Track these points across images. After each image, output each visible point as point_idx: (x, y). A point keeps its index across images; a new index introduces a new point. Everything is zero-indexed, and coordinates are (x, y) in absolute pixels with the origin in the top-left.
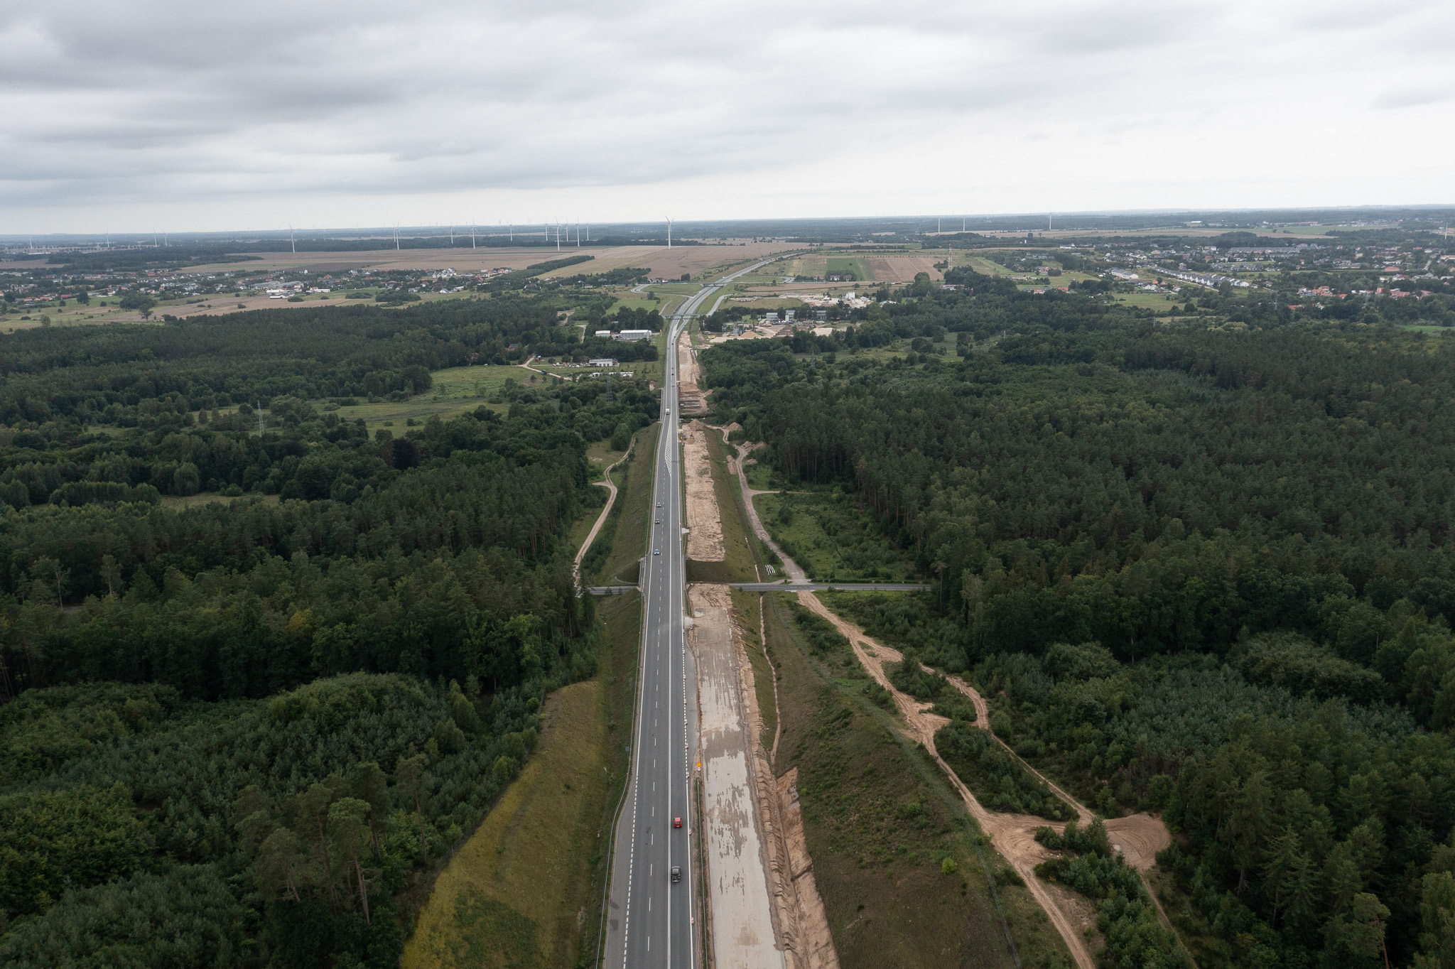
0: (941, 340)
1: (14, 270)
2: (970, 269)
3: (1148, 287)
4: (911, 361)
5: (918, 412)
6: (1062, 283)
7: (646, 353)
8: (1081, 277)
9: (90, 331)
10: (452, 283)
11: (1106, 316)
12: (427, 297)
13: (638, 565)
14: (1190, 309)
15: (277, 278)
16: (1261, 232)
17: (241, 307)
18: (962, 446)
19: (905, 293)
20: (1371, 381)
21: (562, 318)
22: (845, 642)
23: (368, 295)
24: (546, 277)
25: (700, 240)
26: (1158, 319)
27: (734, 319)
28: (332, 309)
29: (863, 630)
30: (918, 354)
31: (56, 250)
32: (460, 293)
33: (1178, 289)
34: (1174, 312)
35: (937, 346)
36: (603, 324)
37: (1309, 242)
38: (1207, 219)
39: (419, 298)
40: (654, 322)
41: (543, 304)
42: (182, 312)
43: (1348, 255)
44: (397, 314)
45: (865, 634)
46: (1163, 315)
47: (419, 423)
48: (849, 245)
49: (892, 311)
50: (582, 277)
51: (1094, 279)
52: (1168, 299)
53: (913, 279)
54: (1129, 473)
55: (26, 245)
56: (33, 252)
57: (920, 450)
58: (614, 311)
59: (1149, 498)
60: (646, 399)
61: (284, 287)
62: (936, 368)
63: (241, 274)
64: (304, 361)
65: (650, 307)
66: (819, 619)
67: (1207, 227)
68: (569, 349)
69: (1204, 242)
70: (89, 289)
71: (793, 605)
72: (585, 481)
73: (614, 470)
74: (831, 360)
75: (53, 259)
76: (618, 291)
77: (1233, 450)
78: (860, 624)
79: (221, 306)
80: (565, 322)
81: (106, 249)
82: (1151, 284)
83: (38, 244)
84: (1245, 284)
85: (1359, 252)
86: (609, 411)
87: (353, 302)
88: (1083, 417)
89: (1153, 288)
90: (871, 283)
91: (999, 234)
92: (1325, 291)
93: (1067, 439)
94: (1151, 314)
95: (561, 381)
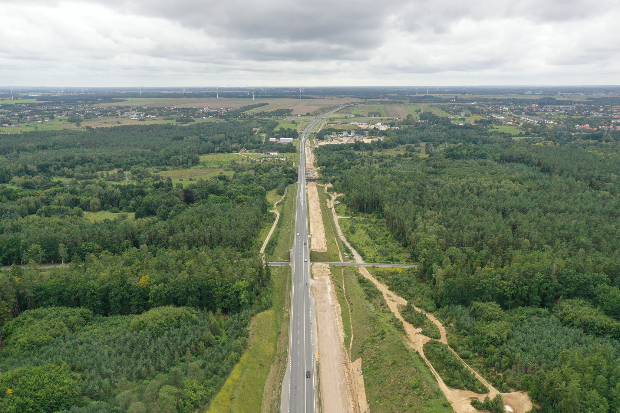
0: (419, 146)
1: (23, 103)
2: (431, 113)
3: (509, 123)
4: (406, 156)
5: (410, 183)
6: (471, 120)
7: (291, 149)
8: (479, 117)
9: (54, 134)
10: (209, 114)
11: (491, 137)
12: (198, 121)
13: (289, 252)
14: (527, 134)
15: (134, 110)
16: (558, 98)
17: (119, 123)
18: (430, 200)
19: (402, 123)
20: (611, 173)
21: (255, 132)
22: (381, 294)
23: (172, 119)
24: (248, 112)
25: (314, 96)
26: (513, 138)
27: (329, 134)
28: (157, 126)
29: (388, 287)
30: (409, 153)
31: (40, 94)
32: (211, 119)
33: (522, 124)
34: (520, 135)
35: (417, 149)
36: (273, 135)
37: (579, 103)
38: (534, 91)
39: (194, 121)
40: (294, 135)
41: (247, 125)
42: (94, 125)
43: (597, 109)
44: (184, 129)
45: (389, 289)
46: (515, 136)
47: (195, 180)
48: (378, 100)
49: (398, 132)
50: (264, 113)
51: (485, 118)
52: (517, 129)
53: (406, 117)
54: (504, 215)
55: (28, 92)
56: (31, 95)
57: (411, 201)
58: (277, 129)
59: (514, 228)
60: (291, 172)
61: (137, 114)
62: (417, 160)
63: (119, 108)
64: (145, 150)
65: (292, 127)
66: (368, 281)
67: (534, 94)
68: (258, 146)
69: (533, 102)
70: (54, 113)
71: (357, 274)
72: (266, 210)
73: (278, 204)
74: (371, 154)
75: (39, 98)
76: (278, 119)
77: (550, 206)
78: (387, 284)
79: (110, 123)
80: (256, 133)
81: (62, 94)
82: (510, 121)
83: (33, 91)
84: (551, 122)
85: (602, 108)
86: (276, 177)
87: (165, 122)
88: (483, 187)
89: (511, 123)
90: (388, 118)
91: (442, 96)
92: (587, 126)
93: (476, 198)
94: (510, 136)
95: (255, 161)
